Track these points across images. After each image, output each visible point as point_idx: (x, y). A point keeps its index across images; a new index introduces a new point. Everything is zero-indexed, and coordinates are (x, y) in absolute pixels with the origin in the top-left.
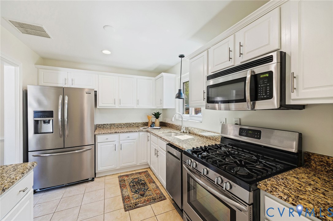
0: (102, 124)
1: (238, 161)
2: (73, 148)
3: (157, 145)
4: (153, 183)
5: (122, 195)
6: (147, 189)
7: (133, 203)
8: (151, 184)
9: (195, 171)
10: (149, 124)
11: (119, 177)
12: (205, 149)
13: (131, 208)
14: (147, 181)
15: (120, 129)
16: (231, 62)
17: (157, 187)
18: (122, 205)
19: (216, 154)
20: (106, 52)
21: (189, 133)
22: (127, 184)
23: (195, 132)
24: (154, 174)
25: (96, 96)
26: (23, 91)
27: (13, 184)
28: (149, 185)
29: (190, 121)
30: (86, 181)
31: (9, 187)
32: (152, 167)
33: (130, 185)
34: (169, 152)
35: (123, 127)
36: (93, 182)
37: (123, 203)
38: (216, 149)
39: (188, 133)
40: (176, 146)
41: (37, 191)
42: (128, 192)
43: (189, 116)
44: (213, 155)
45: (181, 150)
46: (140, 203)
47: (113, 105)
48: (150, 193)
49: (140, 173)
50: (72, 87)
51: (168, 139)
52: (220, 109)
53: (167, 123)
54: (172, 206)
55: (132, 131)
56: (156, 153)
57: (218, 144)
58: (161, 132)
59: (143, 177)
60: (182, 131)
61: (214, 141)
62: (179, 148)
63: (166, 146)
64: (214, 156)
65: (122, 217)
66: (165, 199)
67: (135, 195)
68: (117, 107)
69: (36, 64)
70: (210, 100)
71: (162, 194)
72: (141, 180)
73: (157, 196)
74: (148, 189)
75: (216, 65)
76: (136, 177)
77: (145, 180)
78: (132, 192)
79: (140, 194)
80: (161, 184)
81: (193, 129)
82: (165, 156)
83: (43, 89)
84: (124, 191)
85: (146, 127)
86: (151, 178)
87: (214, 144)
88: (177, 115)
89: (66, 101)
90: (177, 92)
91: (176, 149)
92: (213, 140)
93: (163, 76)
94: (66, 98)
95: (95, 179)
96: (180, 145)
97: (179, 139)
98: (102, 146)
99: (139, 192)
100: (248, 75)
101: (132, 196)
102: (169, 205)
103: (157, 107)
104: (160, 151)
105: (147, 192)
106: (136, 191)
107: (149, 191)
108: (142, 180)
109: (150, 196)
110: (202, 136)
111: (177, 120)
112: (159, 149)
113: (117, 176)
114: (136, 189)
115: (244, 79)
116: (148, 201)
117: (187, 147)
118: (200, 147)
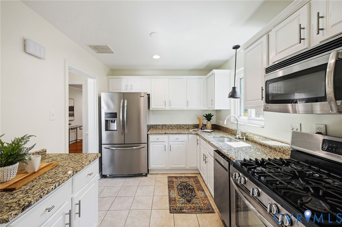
0: (155, 124)
1: (312, 188)
2: (132, 145)
3: (206, 150)
4: (202, 190)
5: (169, 196)
6: (194, 196)
7: (179, 207)
8: (199, 192)
9: (244, 188)
10: (200, 127)
11: (169, 177)
12: (262, 163)
13: (176, 211)
14: (195, 188)
15: (171, 130)
16: (304, 45)
17: (206, 197)
18: (168, 206)
19: (275, 172)
20: (156, 57)
21: (247, 139)
22: (175, 186)
23: (255, 139)
24: (204, 181)
25: (149, 98)
26: (99, 97)
27: (83, 169)
28: (197, 192)
29: (248, 125)
30: (141, 175)
31: (80, 170)
32: (201, 172)
33: (177, 187)
34: (216, 160)
35: (174, 128)
36: (146, 177)
37: (169, 204)
38: (278, 164)
39: (245, 139)
40: (224, 154)
41: (107, 176)
42: (175, 194)
43: (247, 119)
44: (272, 172)
45: (228, 160)
46: (185, 209)
47: (164, 107)
48: (197, 201)
49: (189, 177)
50: (131, 92)
51: (216, 145)
52: (295, 112)
53: (220, 126)
54: (220, 223)
55: (181, 133)
56: (205, 159)
57: (285, 159)
58: (212, 136)
59: (191, 182)
60: (237, 136)
61: (282, 154)
62: (228, 156)
63: (214, 152)
64: (271, 174)
65: (167, 217)
66: (213, 212)
67: (181, 199)
68: (168, 109)
69: (107, 75)
70: (270, 98)
71: (211, 205)
72: (189, 185)
73: (204, 207)
74: (196, 197)
75: (279, 53)
76: (184, 180)
77: (193, 186)
78: (179, 195)
79: (186, 200)
80: (211, 194)
81: (251, 135)
82: (213, 163)
83: (112, 95)
84: (171, 192)
85: (196, 129)
86: (201, 185)
87: (278, 158)
88: (232, 118)
89: (126, 104)
90: (231, 90)
91: (224, 158)
92: (279, 152)
93: (214, 74)
94: (126, 101)
95: (148, 175)
96: (228, 154)
97: (230, 146)
98: (153, 145)
99: (185, 197)
100: (332, 60)
101: (178, 199)
102: (217, 221)
103: (209, 108)
104: (208, 158)
105: (194, 199)
106: (183, 195)
107: (196, 198)
108: (191, 184)
109: (196, 205)
110: (264, 146)
111: (232, 123)
112: (207, 154)
113: (167, 176)
114: (183, 193)
115: (323, 67)
116: (194, 209)
117: (239, 157)
118: (254, 159)
